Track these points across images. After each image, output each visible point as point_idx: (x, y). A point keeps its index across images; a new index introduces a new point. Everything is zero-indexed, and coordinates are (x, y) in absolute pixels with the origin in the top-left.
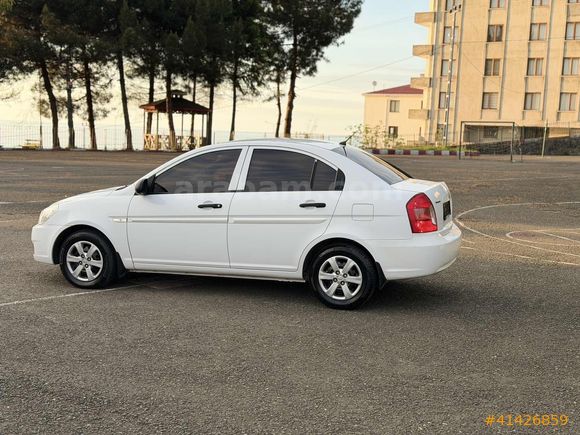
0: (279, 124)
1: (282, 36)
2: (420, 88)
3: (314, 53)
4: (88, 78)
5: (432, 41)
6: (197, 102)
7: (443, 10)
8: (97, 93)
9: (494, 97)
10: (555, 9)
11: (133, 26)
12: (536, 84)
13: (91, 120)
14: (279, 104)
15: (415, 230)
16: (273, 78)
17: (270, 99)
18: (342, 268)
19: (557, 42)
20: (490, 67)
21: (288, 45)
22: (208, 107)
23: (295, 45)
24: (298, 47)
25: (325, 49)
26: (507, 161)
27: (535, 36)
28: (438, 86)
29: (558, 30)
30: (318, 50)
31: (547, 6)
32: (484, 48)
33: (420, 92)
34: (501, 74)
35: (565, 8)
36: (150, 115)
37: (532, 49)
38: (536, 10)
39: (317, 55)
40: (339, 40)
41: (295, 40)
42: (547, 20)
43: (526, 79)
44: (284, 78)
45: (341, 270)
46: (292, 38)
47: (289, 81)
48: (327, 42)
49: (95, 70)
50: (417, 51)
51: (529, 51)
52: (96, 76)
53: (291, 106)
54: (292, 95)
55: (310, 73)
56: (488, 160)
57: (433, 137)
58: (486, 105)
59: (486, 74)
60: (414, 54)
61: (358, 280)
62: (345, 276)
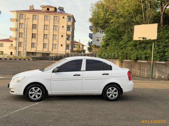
2: (12, 40)
5: (16, 27)
7: (19, 18)
9: (35, 44)
10: (50, 21)
12: (46, 41)
19: (51, 31)
20: (33, 36)
26: (48, 62)
27: (45, 28)
28: (18, 40)
29: (52, 27)
31: (48, 21)
32: (31, 30)
33: (12, 41)
34: (36, 38)
35: (53, 22)
37: (45, 31)
38: (46, 21)
42: (48, 24)
43: (43, 40)
50: (11, 29)
51: (44, 32)
56: (42, 62)
57: (17, 55)
58: (33, 46)
59: (32, 38)
60: (10, 30)
62: (113, 92)
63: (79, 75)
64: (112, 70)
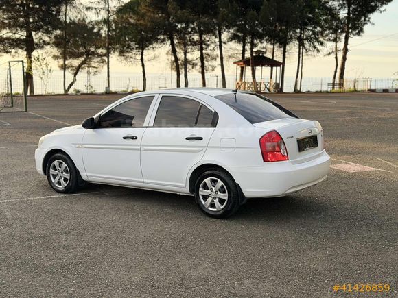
0: (336, 72)
1: (338, 8)
3: (363, 19)
4: (201, 44)
6: (275, 59)
8: (208, 55)
11: (226, 8)
13: (203, 73)
14: (336, 58)
15: (265, 159)
16: (331, 39)
17: (330, 54)
18: (214, 186)
21: (343, 13)
22: (282, 62)
23: (348, 14)
24: (351, 15)
25: (371, 16)
30: (366, 17)
36: (242, 68)
39: (365, 20)
40: (382, 9)
41: (349, 10)
44: (339, 38)
45: (214, 188)
46: (347, 9)
47: (343, 40)
48: (373, 10)
49: (207, 39)
52: (208, 43)
53: (344, 58)
54: (346, 50)
55: (358, 34)
61: (225, 196)
62: (216, 192)
63: (133, 138)
64: (215, 127)
